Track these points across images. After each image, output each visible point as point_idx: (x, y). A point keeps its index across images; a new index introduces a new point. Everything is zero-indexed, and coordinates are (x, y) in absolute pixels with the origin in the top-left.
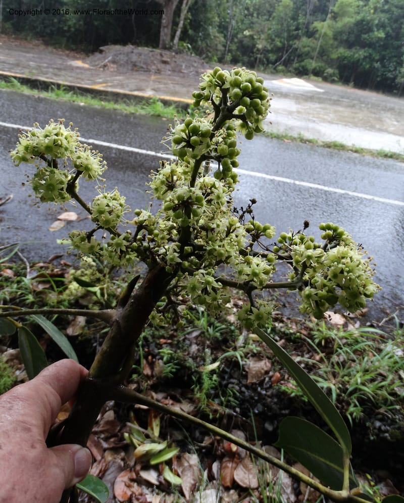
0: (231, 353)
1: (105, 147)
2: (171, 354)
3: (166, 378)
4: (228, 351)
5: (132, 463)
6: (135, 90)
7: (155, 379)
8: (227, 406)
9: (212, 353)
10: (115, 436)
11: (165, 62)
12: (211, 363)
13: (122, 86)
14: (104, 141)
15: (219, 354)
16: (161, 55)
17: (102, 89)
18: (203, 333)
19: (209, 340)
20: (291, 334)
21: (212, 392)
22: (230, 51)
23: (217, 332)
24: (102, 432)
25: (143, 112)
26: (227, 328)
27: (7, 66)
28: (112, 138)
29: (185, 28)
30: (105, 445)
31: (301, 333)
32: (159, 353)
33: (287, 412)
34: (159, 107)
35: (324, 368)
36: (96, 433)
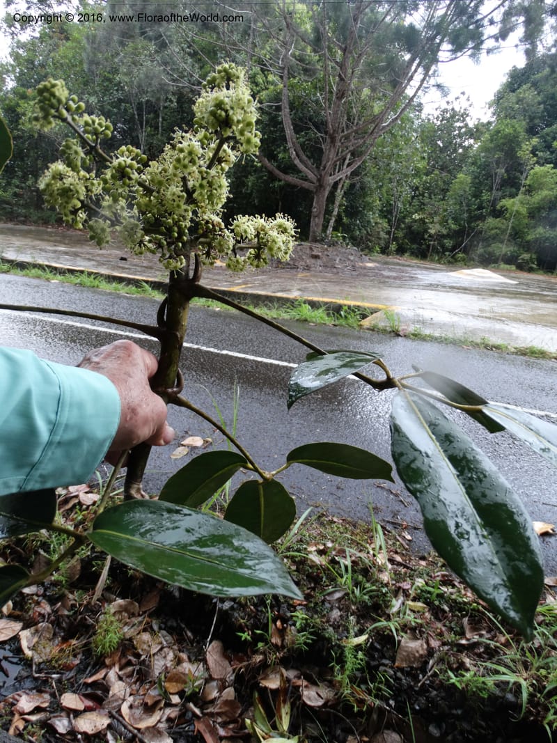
0: (383, 623)
1: (240, 358)
2: (306, 619)
3: (299, 650)
4: (380, 621)
6: (279, 291)
7: (285, 650)
8: (377, 696)
9: (358, 622)
10: (234, 721)
11: (316, 257)
12: (356, 636)
13: (263, 285)
14: (240, 352)
15: (368, 624)
16: (311, 249)
17: (241, 291)
18: (347, 594)
19: (355, 604)
20: (465, 603)
21: (358, 674)
22: (395, 239)
23: (365, 594)
24: (219, 714)
25: (286, 316)
26: (378, 591)
27: (139, 269)
28: (249, 348)
29: (339, 215)
30: (222, 732)
31: (478, 604)
32: (292, 616)
33: (459, 712)
34: (306, 310)
35: (511, 654)
36: (212, 715)
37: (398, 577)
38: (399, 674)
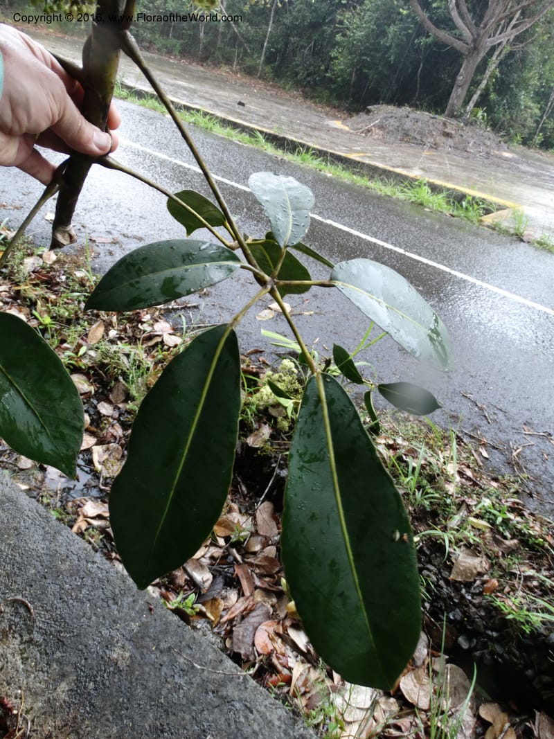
0: (438, 532)
1: (344, 231)
4: (434, 529)
5: (282, 615)
6: (398, 167)
10: (271, 576)
11: (447, 135)
13: (383, 158)
14: (345, 225)
15: (422, 529)
16: (445, 124)
17: (358, 159)
18: (408, 494)
19: (413, 505)
20: (530, 536)
22: (543, 130)
23: (426, 499)
24: (258, 566)
25: (401, 196)
26: (441, 499)
27: (256, 118)
28: (355, 223)
29: (487, 89)
30: (258, 583)
31: (545, 540)
33: (495, 634)
34: (425, 193)
36: (251, 565)
37: (463, 490)
38: (442, 583)
